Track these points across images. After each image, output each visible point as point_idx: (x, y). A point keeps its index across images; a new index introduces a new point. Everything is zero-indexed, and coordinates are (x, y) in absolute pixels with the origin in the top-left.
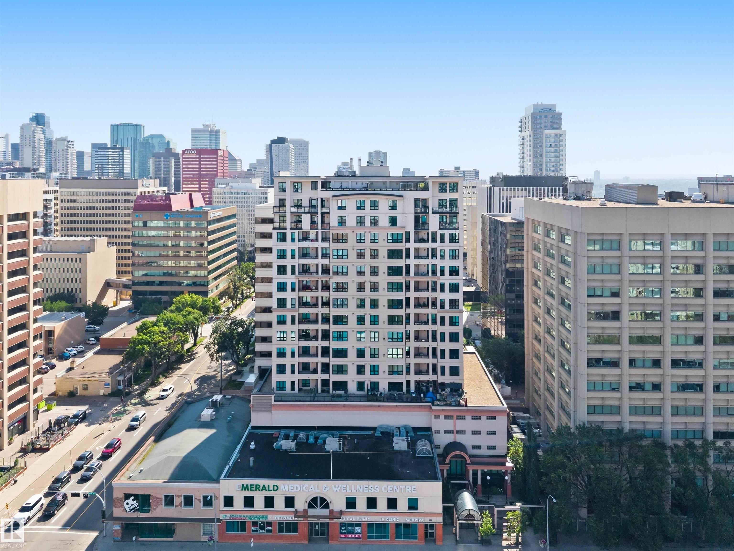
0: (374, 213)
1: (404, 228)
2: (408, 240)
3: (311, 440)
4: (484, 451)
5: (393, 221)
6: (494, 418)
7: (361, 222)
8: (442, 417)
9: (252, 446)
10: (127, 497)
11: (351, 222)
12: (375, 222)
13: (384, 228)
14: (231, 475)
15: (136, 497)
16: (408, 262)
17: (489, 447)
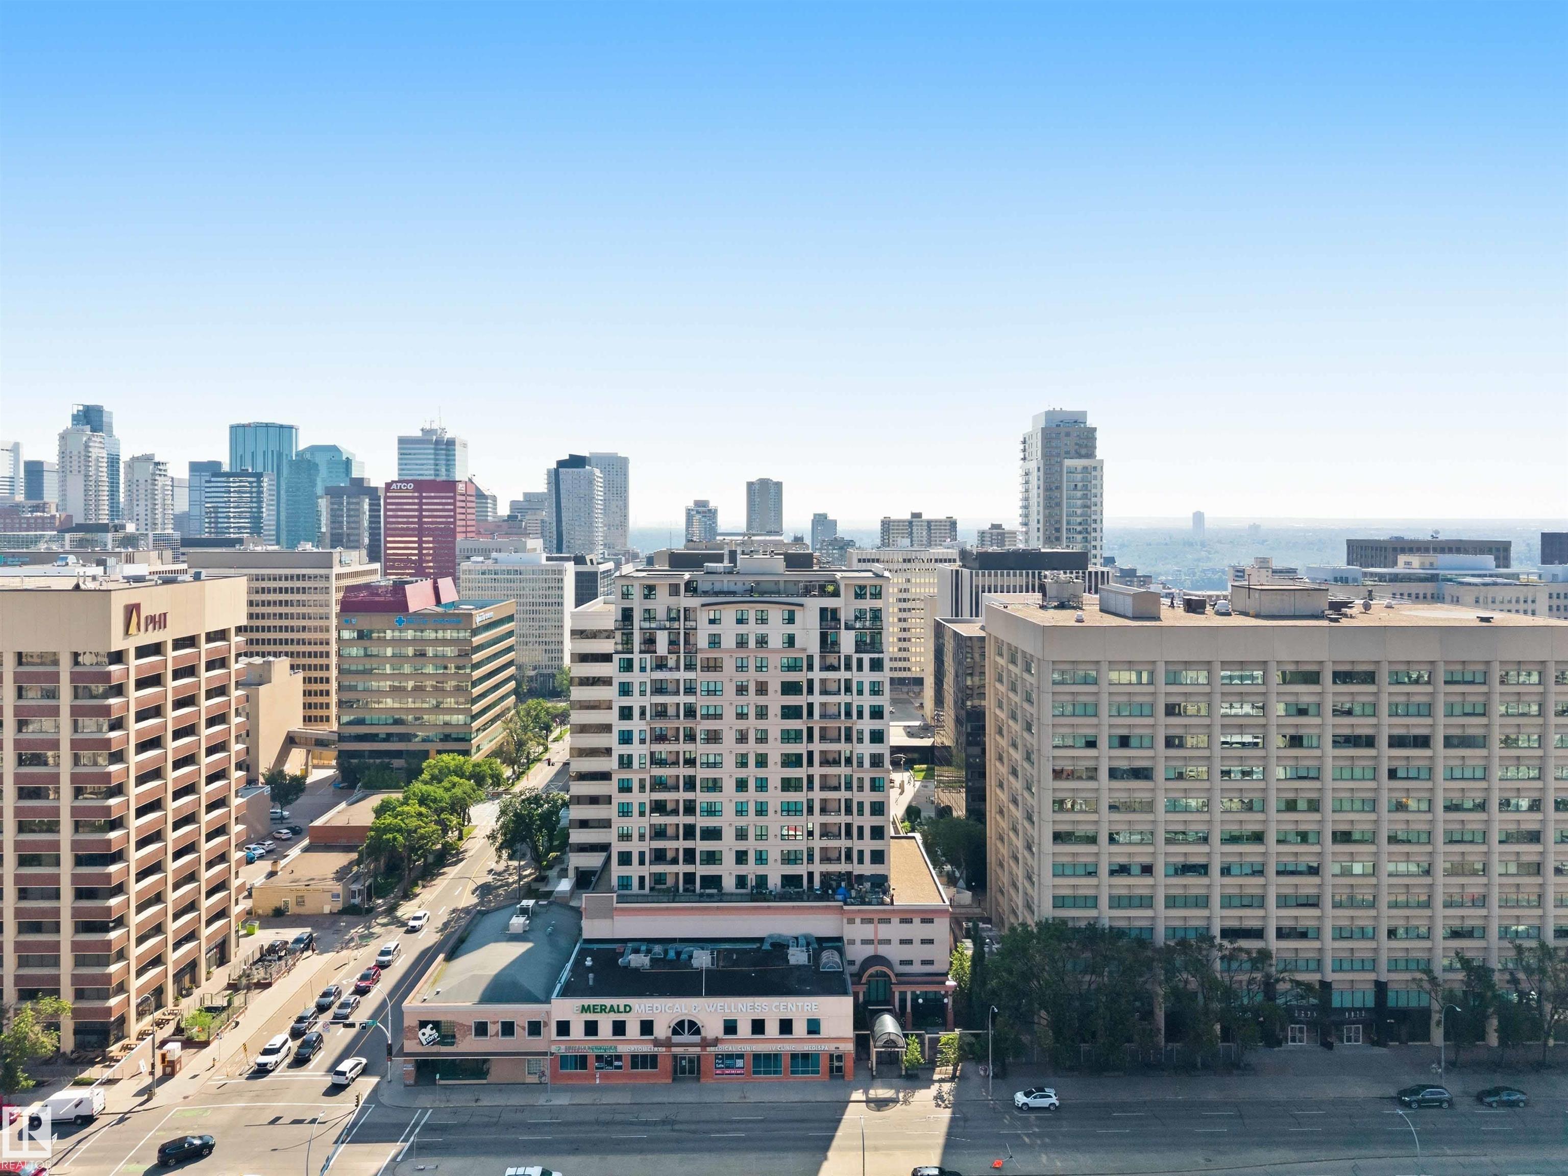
0: (762, 629)
1: (805, 650)
2: (810, 668)
3: (672, 954)
4: (917, 968)
5: (791, 641)
6: (931, 921)
7: (742, 643)
8: (858, 921)
9: (589, 962)
10: (423, 1024)
11: (728, 642)
12: (762, 641)
13: (774, 651)
14: (567, 992)
15: (436, 1025)
16: (810, 699)
17: (924, 962)
